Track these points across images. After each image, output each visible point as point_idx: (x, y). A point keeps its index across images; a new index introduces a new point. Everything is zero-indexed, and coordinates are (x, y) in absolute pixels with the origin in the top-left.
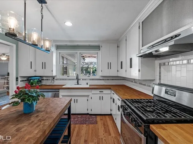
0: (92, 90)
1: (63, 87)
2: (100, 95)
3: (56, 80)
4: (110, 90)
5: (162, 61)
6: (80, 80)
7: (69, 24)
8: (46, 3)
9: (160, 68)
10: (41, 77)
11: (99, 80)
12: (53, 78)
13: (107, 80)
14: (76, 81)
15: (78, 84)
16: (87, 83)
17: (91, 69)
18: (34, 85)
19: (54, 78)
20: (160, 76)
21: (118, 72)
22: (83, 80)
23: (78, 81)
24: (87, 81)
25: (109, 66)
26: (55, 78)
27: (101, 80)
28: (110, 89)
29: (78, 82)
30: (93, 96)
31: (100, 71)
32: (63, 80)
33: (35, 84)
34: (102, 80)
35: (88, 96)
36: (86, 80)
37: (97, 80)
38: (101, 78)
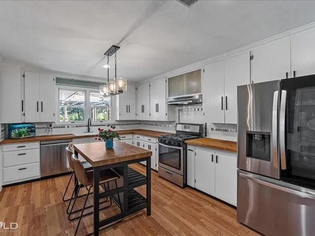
3: (54, 127)
4: (132, 135)
5: (180, 108)
9: (179, 112)
11: (114, 125)
12: (49, 126)
15: (89, 132)
18: (23, 136)
19: (51, 126)
20: (179, 118)
22: (94, 126)
23: (89, 128)
25: (128, 109)
26: (53, 125)
27: (116, 125)
28: (132, 133)
31: (118, 115)
33: (25, 135)
36: (97, 126)
38: (117, 123)
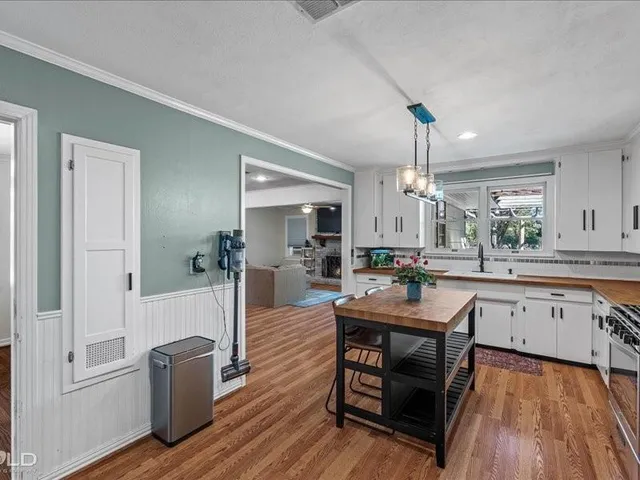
0: (527, 288)
1: (446, 274)
2: (554, 304)
4: (590, 293)
6: (488, 260)
7: (468, 135)
8: (434, 120)
10: (391, 249)
11: (551, 262)
12: (416, 254)
13: (582, 263)
14: (478, 263)
15: (482, 271)
16: (510, 271)
17: (523, 230)
18: (380, 266)
19: (419, 254)
21: (626, 240)
22: (496, 260)
23: (482, 263)
24: (509, 265)
25: (589, 220)
26: (422, 254)
27: (556, 262)
28: (589, 288)
29: (482, 266)
30: (528, 304)
31: (555, 237)
32: (442, 258)
34: (561, 262)
35: (515, 303)
36: (505, 260)
37: (542, 261)
38: (558, 258)
